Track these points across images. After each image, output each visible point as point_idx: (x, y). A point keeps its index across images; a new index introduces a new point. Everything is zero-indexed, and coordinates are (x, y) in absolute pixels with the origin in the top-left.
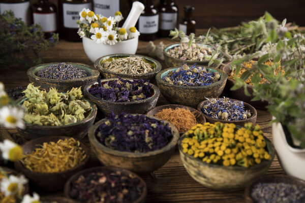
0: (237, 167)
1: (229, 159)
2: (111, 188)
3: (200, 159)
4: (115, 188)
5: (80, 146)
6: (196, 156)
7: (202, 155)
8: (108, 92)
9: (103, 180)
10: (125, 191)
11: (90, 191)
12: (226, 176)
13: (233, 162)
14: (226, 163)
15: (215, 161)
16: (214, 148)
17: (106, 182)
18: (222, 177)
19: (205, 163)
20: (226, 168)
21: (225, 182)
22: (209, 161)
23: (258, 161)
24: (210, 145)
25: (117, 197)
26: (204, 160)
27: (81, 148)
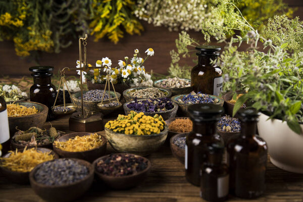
0: (134, 135)
1: (129, 130)
2: (126, 163)
3: (112, 130)
4: (128, 163)
5: (101, 139)
8: (140, 106)
9: (119, 159)
10: (137, 164)
11: (111, 167)
12: (125, 141)
13: (131, 132)
14: (127, 132)
15: (120, 131)
17: (121, 160)
18: (123, 141)
19: (114, 132)
20: (126, 136)
21: (125, 146)
22: (116, 131)
25: (132, 168)
27: (101, 140)
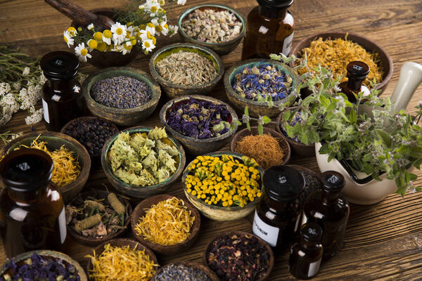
0: (234, 207)
1: (227, 200)
3: (202, 200)
6: (199, 197)
7: (204, 196)
13: (231, 203)
14: (225, 204)
15: (215, 203)
16: (214, 190)
17: (241, 254)
19: (207, 205)
22: (210, 203)
23: (252, 200)
24: (211, 187)
26: (206, 201)
